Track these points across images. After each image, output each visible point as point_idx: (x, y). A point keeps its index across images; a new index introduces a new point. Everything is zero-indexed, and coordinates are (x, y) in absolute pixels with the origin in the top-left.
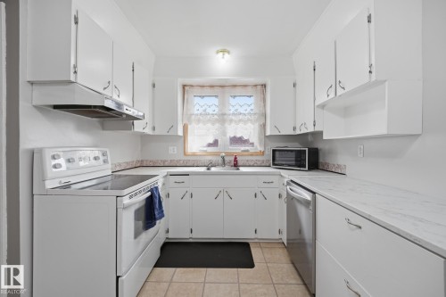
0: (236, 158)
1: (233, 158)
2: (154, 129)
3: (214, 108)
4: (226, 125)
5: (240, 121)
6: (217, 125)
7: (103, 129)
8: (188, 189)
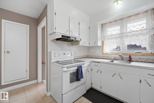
0: (130, 57)
1: (128, 56)
2: (89, 44)
3: (117, 31)
4: (124, 39)
5: (133, 35)
6: (119, 39)
7: (72, 45)
8: (99, 69)
